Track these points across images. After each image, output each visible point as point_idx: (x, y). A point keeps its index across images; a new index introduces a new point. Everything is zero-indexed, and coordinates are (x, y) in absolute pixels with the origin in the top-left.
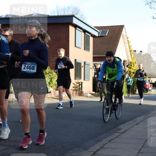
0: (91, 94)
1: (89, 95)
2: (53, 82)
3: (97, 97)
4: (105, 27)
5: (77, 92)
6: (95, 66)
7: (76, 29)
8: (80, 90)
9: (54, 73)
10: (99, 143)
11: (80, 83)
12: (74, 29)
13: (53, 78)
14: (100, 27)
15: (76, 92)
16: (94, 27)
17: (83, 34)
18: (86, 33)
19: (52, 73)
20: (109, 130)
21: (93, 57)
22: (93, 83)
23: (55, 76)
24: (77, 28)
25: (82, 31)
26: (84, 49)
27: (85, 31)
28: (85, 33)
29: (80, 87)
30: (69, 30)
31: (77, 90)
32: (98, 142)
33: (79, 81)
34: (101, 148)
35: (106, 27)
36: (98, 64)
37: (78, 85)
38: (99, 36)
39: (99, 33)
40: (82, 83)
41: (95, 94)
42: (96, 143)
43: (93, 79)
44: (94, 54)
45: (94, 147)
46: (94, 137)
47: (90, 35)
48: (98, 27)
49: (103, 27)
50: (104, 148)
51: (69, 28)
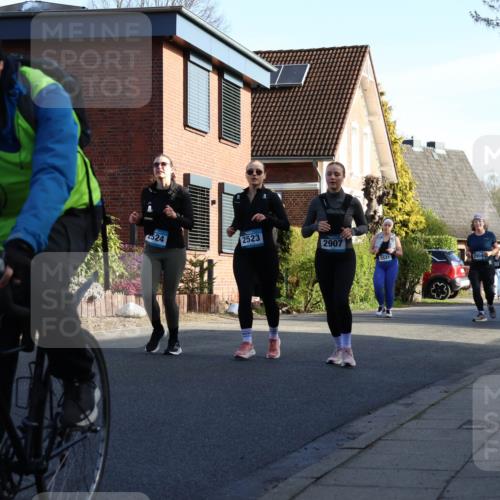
7: (186, 59)
8: (206, 291)
11: (206, 265)
12: (179, 60)
15: (190, 298)
16: (257, 53)
18: (226, 77)
20: (314, 440)
24: (192, 57)
25: (210, 67)
26: (220, 138)
27: (221, 69)
29: (206, 278)
30: (161, 63)
31: (193, 290)
37: (198, 269)
38: (273, 88)
39: (274, 76)
40: (210, 262)
44: (254, 154)
46: (258, 468)
47: (240, 85)
48: (269, 53)
49: (289, 52)
51: (161, 56)
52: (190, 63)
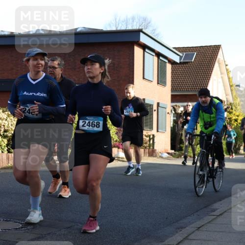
0: (168, 153)
1: (165, 155)
3: (178, 159)
4: (191, 47)
5: (147, 151)
6: (175, 110)
7: (144, 51)
8: (151, 147)
10: (181, 232)
11: (151, 137)
12: (141, 51)
14: (182, 48)
15: (144, 150)
16: (174, 48)
17: (156, 58)
18: (161, 58)
20: (197, 211)
21: (172, 95)
22: (171, 136)
24: (147, 50)
25: (154, 54)
26: (158, 83)
27: (158, 55)
28: (158, 58)
29: (151, 142)
30: (134, 52)
31: (146, 148)
32: (181, 229)
33: (149, 134)
34: (184, 238)
35: (192, 47)
36: (179, 107)
37: (148, 139)
38: (180, 63)
39: (181, 57)
40: (153, 135)
41: (175, 154)
42: (177, 232)
43: (171, 130)
44: (172, 90)
45: (174, 237)
46: (174, 222)
47: (167, 61)
48: (179, 48)
49: (187, 48)
50: (188, 239)
51: (134, 49)
52: (145, 53)
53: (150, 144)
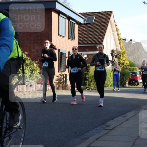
2: (34, 74)
4: (91, 13)
5: (61, 85)
8: (65, 83)
9: (35, 65)
10: (85, 142)
12: (57, 15)
13: (34, 70)
14: (86, 13)
16: (80, 13)
17: (67, 21)
18: (71, 20)
19: (33, 65)
20: (97, 127)
21: (79, 47)
23: (36, 68)
24: (61, 15)
25: (66, 18)
27: (69, 18)
28: (69, 20)
29: (65, 79)
31: (61, 83)
32: (85, 140)
34: (88, 146)
35: (93, 13)
36: (84, 55)
37: (62, 77)
38: (84, 24)
42: (82, 142)
44: (79, 43)
45: (80, 145)
46: (80, 135)
47: (75, 23)
48: (83, 13)
51: (52, 14)
52: (60, 16)
53: (63, 81)
